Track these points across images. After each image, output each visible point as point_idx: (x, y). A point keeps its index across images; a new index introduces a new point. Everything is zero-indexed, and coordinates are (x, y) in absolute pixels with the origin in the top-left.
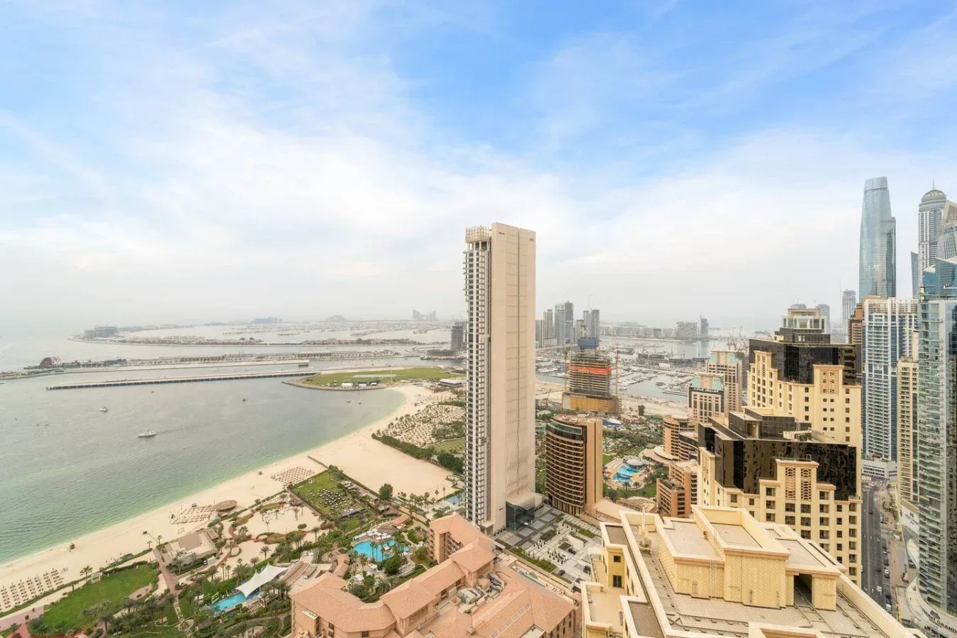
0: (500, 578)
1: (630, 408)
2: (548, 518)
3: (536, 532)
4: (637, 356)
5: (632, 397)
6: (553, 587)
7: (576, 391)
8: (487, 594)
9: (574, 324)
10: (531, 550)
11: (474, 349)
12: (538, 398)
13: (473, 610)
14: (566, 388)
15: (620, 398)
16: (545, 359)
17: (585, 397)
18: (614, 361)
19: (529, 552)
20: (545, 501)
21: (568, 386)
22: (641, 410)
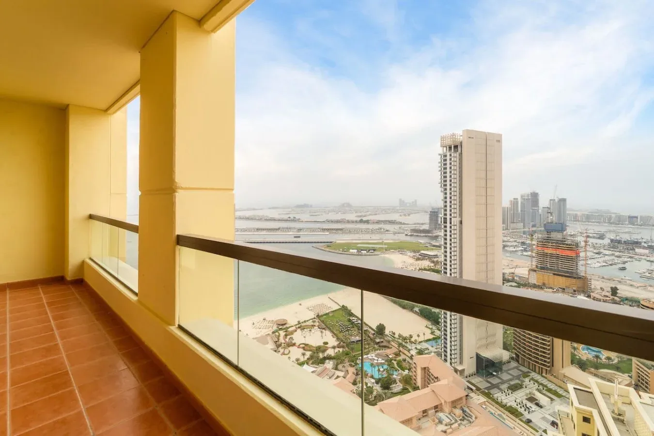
0: (471, 411)
1: (601, 288)
2: (515, 373)
3: (503, 382)
4: (609, 241)
5: (603, 278)
6: (520, 431)
7: (542, 268)
8: (460, 422)
9: (540, 211)
10: (498, 395)
11: (448, 229)
12: (505, 271)
13: (448, 431)
14: (532, 265)
15: (589, 278)
16: (511, 240)
17: (552, 274)
18: (583, 244)
19: (498, 397)
20: (512, 358)
21: (534, 263)
22: (614, 291)
